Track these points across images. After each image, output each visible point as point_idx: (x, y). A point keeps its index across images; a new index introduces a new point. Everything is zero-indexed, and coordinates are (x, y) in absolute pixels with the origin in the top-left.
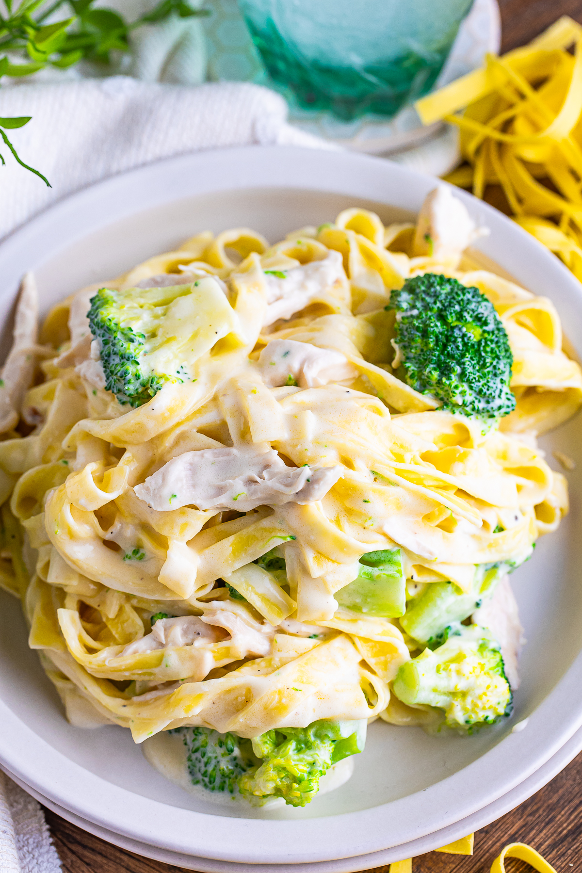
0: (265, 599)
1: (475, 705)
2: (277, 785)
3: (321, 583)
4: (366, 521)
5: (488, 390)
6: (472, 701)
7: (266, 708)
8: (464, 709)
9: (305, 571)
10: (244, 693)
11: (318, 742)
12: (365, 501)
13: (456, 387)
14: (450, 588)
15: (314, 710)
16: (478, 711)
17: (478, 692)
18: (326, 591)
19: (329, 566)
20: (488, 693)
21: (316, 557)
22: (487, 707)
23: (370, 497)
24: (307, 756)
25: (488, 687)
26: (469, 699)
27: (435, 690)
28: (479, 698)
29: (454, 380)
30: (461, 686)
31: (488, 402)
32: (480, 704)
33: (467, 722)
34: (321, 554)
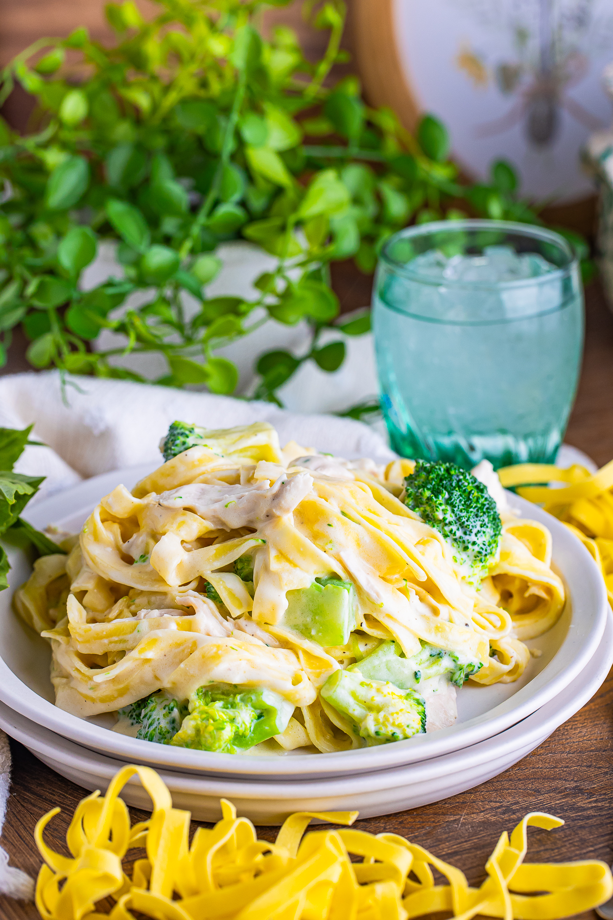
0: (231, 594)
1: (386, 719)
2: (197, 724)
3: (276, 578)
4: (327, 544)
5: (467, 521)
6: (384, 716)
7: (203, 657)
8: (376, 721)
9: (266, 568)
10: (190, 645)
11: (242, 704)
12: (329, 525)
13: (440, 504)
14: (393, 647)
15: (245, 672)
16: (388, 725)
17: (391, 709)
18: (280, 587)
19: (286, 566)
20: (400, 714)
21: (278, 556)
22: (396, 723)
23: (335, 522)
24: (231, 712)
25: (401, 710)
26: (382, 714)
27: (354, 695)
28: (392, 714)
29: (441, 500)
30: (378, 700)
31: (465, 533)
32: (391, 720)
33: (377, 733)
34: (282, 555)
